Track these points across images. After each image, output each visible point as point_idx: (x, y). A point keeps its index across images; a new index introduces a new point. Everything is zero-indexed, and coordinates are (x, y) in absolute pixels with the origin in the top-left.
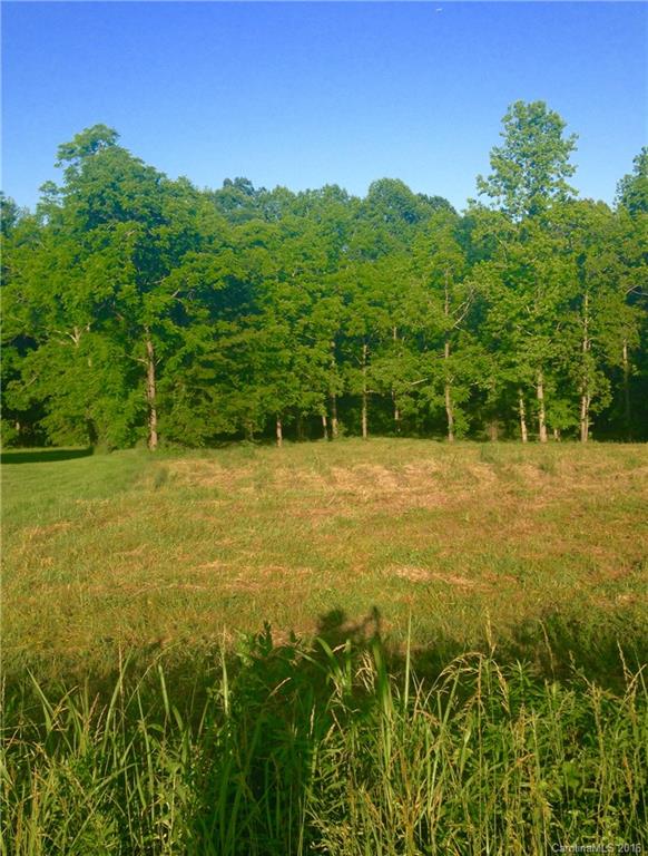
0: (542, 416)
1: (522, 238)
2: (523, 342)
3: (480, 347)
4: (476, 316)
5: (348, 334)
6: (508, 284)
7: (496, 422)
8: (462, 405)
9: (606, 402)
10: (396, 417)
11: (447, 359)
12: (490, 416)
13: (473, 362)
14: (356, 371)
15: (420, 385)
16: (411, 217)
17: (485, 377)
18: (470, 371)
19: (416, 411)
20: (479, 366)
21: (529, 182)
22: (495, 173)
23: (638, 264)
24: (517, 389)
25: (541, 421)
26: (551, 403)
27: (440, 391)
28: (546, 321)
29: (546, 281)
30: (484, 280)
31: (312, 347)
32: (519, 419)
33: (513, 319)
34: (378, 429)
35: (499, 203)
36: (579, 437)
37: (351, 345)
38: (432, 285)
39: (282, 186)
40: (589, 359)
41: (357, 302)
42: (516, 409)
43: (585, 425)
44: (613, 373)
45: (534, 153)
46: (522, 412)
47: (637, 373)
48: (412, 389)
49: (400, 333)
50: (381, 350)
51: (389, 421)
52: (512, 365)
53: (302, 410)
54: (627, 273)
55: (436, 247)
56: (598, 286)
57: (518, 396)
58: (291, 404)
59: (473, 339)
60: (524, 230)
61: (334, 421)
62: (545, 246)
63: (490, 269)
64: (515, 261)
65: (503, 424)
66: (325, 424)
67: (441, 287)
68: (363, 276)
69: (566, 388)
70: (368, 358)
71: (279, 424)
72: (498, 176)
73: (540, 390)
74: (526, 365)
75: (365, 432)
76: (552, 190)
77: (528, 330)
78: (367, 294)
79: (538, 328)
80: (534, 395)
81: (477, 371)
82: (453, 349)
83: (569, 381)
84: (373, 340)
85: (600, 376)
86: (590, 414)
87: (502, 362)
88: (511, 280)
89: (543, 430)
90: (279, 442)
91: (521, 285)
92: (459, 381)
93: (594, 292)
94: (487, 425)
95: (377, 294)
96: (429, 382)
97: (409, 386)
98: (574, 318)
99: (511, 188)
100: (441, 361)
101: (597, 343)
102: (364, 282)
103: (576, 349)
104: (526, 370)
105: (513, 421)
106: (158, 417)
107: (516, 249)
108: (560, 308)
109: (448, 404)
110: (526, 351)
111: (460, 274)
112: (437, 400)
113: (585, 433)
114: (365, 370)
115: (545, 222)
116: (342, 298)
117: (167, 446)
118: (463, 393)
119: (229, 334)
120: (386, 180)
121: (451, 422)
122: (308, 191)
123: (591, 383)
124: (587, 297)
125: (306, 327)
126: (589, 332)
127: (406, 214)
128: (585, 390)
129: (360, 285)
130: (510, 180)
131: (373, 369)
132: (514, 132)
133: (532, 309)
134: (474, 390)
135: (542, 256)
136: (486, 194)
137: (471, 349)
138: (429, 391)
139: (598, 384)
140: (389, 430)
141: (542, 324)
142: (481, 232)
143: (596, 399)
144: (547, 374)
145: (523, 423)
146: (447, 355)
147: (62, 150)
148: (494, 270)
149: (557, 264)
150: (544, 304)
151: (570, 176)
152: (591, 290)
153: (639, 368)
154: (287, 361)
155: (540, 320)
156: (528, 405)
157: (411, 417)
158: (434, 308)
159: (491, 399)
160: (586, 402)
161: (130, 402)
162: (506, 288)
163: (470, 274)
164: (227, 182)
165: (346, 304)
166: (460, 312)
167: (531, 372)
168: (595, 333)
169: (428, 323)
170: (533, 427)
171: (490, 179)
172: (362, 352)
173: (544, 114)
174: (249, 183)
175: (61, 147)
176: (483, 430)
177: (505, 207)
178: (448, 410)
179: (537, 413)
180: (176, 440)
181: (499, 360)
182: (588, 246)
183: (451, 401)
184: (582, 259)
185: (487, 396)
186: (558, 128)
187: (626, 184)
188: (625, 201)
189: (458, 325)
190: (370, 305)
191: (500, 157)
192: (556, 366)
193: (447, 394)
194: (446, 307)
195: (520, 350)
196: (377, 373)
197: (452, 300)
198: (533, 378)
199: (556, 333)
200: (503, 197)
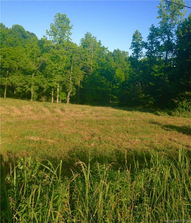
0: (58, 96)
1: (57, 48)
2: (55, 76)
3: (43, 76)
4: (42, 67)
5: (3, 67)
6: (52, 60)
7: (45, 97)
8: (35, 91)
9: (74, 94)
10: (15, 93)
11: (33, 78)
12: (43, 95)
13: (40, 80)
14: (4, 78)
15: (24, 85)
16: (24, 37)
17: (44, 84)
18: (40, 82)
19: (21, 91)
20: (42, 81)
21: (60, 34)
22: (51, 30)
23: (84, 60)
24: (52, 88)
25: (58, 97)
26: (60, 93)
27: (30, 87)
28: (61, 71)
29: (62, 61)
30: (46, 58)
32: (51, 96)
33: (53, 70)
34: (9, 96)
35: (52, 38)
36: (66, 102)
37: (3, 70)
38: (30, 57)
40: (71, 82)
41: (7, 58)
42: (51, 94)
43: (68, 99)
44: (76, 87)
45: (62, 27)
46: (52, 95)
47: (82, 87)
48: (22, 85)
49: (18, 69)
50: (13, 73)
51: (12, 94)
52: (52, 82)
54: (82, 62)
55: (33, 47)
56: (75, 64)
57: (52, 90)
59: (41, 73)
60: (57, 46)
62: (63, 52)
63: (48, 55)
64: (55, 54)
65: (46, 97)
67: (33, 58)
68: (9, 51)
69: (64, 89)
70: (8, 75)
72: (52, 31)
73: (58, 89)
74: (55, 82)
75: (5, 96)
76: (66, 38)
77: (56, 73)
78: (11, 56)
79: (59, 73)
80: (56, 90)
81: (41, 82)
82: (35, 76)
83: (65, 87)
84: (11, 70)
85: (73, 87)
86: (70, 97)
87: (49, 81)
88: (53, 59)
89: (58, 100)
91: (56, 61)
92: (36, 85)
93: (74, 66)
94: (42, 97)
95: (13, 57)
96: (27, 84)
97: (21, 84)
98: (69, 72)
99: (55, 35)
100: (31, 78)
101: (73, 79)
102: (10, 53)
103: (68, 79)
104: (55, 84)
105: (50, 97)
107: (56, 51)
108: (65, 68)
109: (32, 90)
110: (55, 78)
111: (39, 55)
112: (29, 89)
113: (68, 101)
114: (7, 78)
115: (63, 46)
116: (3, 56)
118: (37, 88)
120: (18, 25)
121: (32, 96)
123: (71, 89)
124: (72, 67)
126: (72, 75)
127: (23, 36)
128: (69, 90)
129: (8, 53)
130: (55, 33)
131: (10, 78)
132: (57, 20)
133: (58, 68)
134: (40, 87)
135: (62, 54)
136: (49, 35)
137: (40, 76)
138: (27, 86)
139: (73, 89)
140: (12, 96)
141: (60, 72)
142: (46, 45)
143: (72, 93)
144: (60, 85)
145: (52, 97)
146: (33, 77)
148: (49, 56)
149: (66, 57)
150: (62, 66)
151: (70, 35)
152: (73, 65)
153: (82, 86)
155: (60, 71)
156: (54, 92)
157: (19, 93)
158: (31, 63)
159: (45, 90)
160: (69, 94)
162: (52, 61)
163: (42, 55)
165: (3, 58)
166: (38, 66)
167: (56, 84)
168: (73, 76)
169: (29, 67)
170: (55, 99)
171: (50, 31)
172: (7, 73)
173: (66, 18)
176: (41, 98)
177: (53, 40)
178: (32, 92)
179: (56, 95)
181: (47, 80)
182: (73, 54)
183: (33, 90)
184: (71, 57)
185: (43, 89)
186: (69, 22)
187: (82, 40)
188: (82, 44)
189: (37, 69)
190: (11, 59)
191: (53, 26)
192: (63, 83)
193: (32, 88)
194: (34, 64)
195: (54, 78)
196: (11, 80)
197: (36, 62)
198: (56, 86)
199: (64, 75)
200: (53, 37)
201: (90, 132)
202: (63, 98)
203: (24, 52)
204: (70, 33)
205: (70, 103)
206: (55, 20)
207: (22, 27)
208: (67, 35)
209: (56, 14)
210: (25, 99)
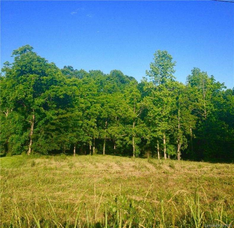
0: (165, 150)
1: (159, 90)
2: (159, 124)
3: (144, 124)
4: (144, 113)
5: (101, 117)
6: (154, 104)
7: (149, 152)
8: (138, 145)
9: (186, 146)
10: (115, 148)
11: (134, 128)
12: (147, 149)
13: (142, 129)
14: (103, 130)
15: (124, 137)
16: (123, 82)
17: (146, 135)
18: (141, 133)
19: (121, 146)
20: (144, 131)
21: (161, 73)
22: (151, 70)
23: (194, 102)
24: (157, 140)
25: (165, 152)
26: (168, 146)
27: (131, 139)
28: (166, 117)
29: (166, 104)
30: (147, 102)
31: (89, 120)
32: (157, 151)
33: (156, 116)
34: (108, 152)
35: (152, 79)
36: (177, 158)
37: (102, 121)
38: (130, 103)
39: (83, 69)
40: (180, 131)
41: (105, 106)
42: (156, 147)
43: (179, 154)
44: (188, 137)
45: (163, 65)
46: (158, 148)
47: (195, 137)
48: (122, 138)
49: (118, 118)
50: (111, 124)
51: (112, 149)
52: (156, 131)
53: (84, 143)
54: (191, 104)
55: (132, 91)
56: (182, 107)
57: (157, 143)
58: (80, 140)
59: (142, 122)
60: (159, 87)
61: (94, 148)
62: (166, 93)
63: (149, 99)
64: (157, 97)
65: (151, 152)
66: (90, 149)
67: (133, 104)
68: (108, 98)
69: (172, 141)
70: (107, 126)
71: (75, 148)
72: (152, 71)
73: (164, 140)
74: (160, 132)
75: (104, 153)
76: (168, 77)
77: (161, 120)
78: (109, 104)
79: (164, 119)
80: (163, 142)
81: (144, 133)
82: (136, 125)
83: (174, 138)
84: (110, 120)
85: (184, 137)
86: (181, 150)
87: (152, 130)
88: (155, 103)
89: (165, 155)
90: (74, 154)
91: (159, 105)
92: (137, 136)
93: (181, 110)
94: (146, 152)
95: (112, 104)
96: (127, 136)
97: (121, 136)
98: (175, 117)
99: (156, 74)
100: (132, 128)
101: (183, 126)
102: (108, 100)
103: (176, 127)
104: (160, 133)
105: (155, 151)
106: (32, 143)
107: (158, 93)
108: (170, 113)
109: (133, 144)
110: (160, 127)
111: (139, 100)
112: (130, 142)
113: (179, 158)
114: (106, 130)
115: (166, 85)
116: (101, 105)
117: (34, 154)
118: (138, 140)
119: (62, 114)
120: (116, 70)
121: (134, 150)
122: (92, 70)
123: (181, 140)
124: (179, 111)
125: (88, 114)
126: (180, 122)
127: (122, 81)
128: (179, 142)
129: (107, 101)
130: (156, 72)
131: (109, 130)
132: (157, 59)
133: (162, 113)
134: (142, 139)
135: (165, 96)
136: (149, 76)
137: (142, 125)
138: (127, 138)
139: (183, 140)
140: (111, 153)
141: (165, 118)
142: (146, 87)
143: (182, 145)
144: (167, 135)
145: (158, 152)
146: (134, 127)
147: (14, 52)
148: (150, 99)
149: (170, 99)
150: (166, 111)
151: (174, 73)
152: (180, 108)
153: (196, 135)
154: (80, 125)
155: (165, 117)
156: (160, 146)
157: (120, 148)
158: (130, 110)
159: (148, 143)
160: (179, 146)
161: (23, 136)
162: (154, 105)
163: (143, 100)
164: (65, 67)
165: (101, 107)
166: (139, 112)
167: (162, 134)
168: (182, 123)
169: (128, 115)
170: (162, 155)
171: (150, 71)
172: (105, 124)
173: (167, 54)
174: (72, 68)
175: (14, 51)
176: (145, 154)
177: (154, 80)
178: (133, 146)
179: (163, 149)
180: (38, 152)
181: (151, 129)
182: (179, 95)
183: (134, 143)
184: (177, 98)
185: (147, 142)
186: (171, 59)
187: (189, 77)
188: (190, 82)
189: (138, 117)
190: (109, 108)
191: (153, 65)
192: (169, 133)
193: (133, 140)
194: (134, 110)
195: (158, 126)
196: (110, 131)
197: (136, 108)
198: (162, 136)
199: (170, 121)
200: (154, 77)
201: (211, 194)
202: (171, 153)
203: (123, 98)
204: (173, 70)
205: (181, 159)
206: (155, 59)
207: (121, 72)
208: (170, 74)
209: (156, 52)
210: (126, 156)
